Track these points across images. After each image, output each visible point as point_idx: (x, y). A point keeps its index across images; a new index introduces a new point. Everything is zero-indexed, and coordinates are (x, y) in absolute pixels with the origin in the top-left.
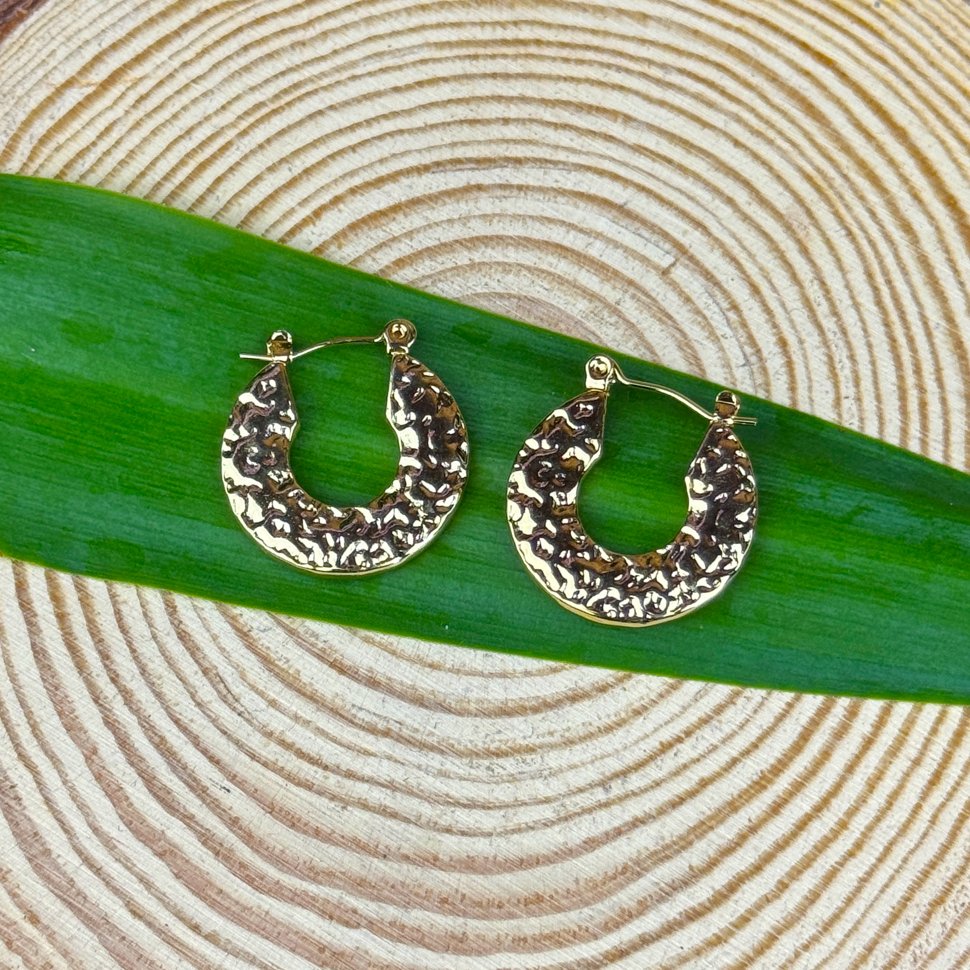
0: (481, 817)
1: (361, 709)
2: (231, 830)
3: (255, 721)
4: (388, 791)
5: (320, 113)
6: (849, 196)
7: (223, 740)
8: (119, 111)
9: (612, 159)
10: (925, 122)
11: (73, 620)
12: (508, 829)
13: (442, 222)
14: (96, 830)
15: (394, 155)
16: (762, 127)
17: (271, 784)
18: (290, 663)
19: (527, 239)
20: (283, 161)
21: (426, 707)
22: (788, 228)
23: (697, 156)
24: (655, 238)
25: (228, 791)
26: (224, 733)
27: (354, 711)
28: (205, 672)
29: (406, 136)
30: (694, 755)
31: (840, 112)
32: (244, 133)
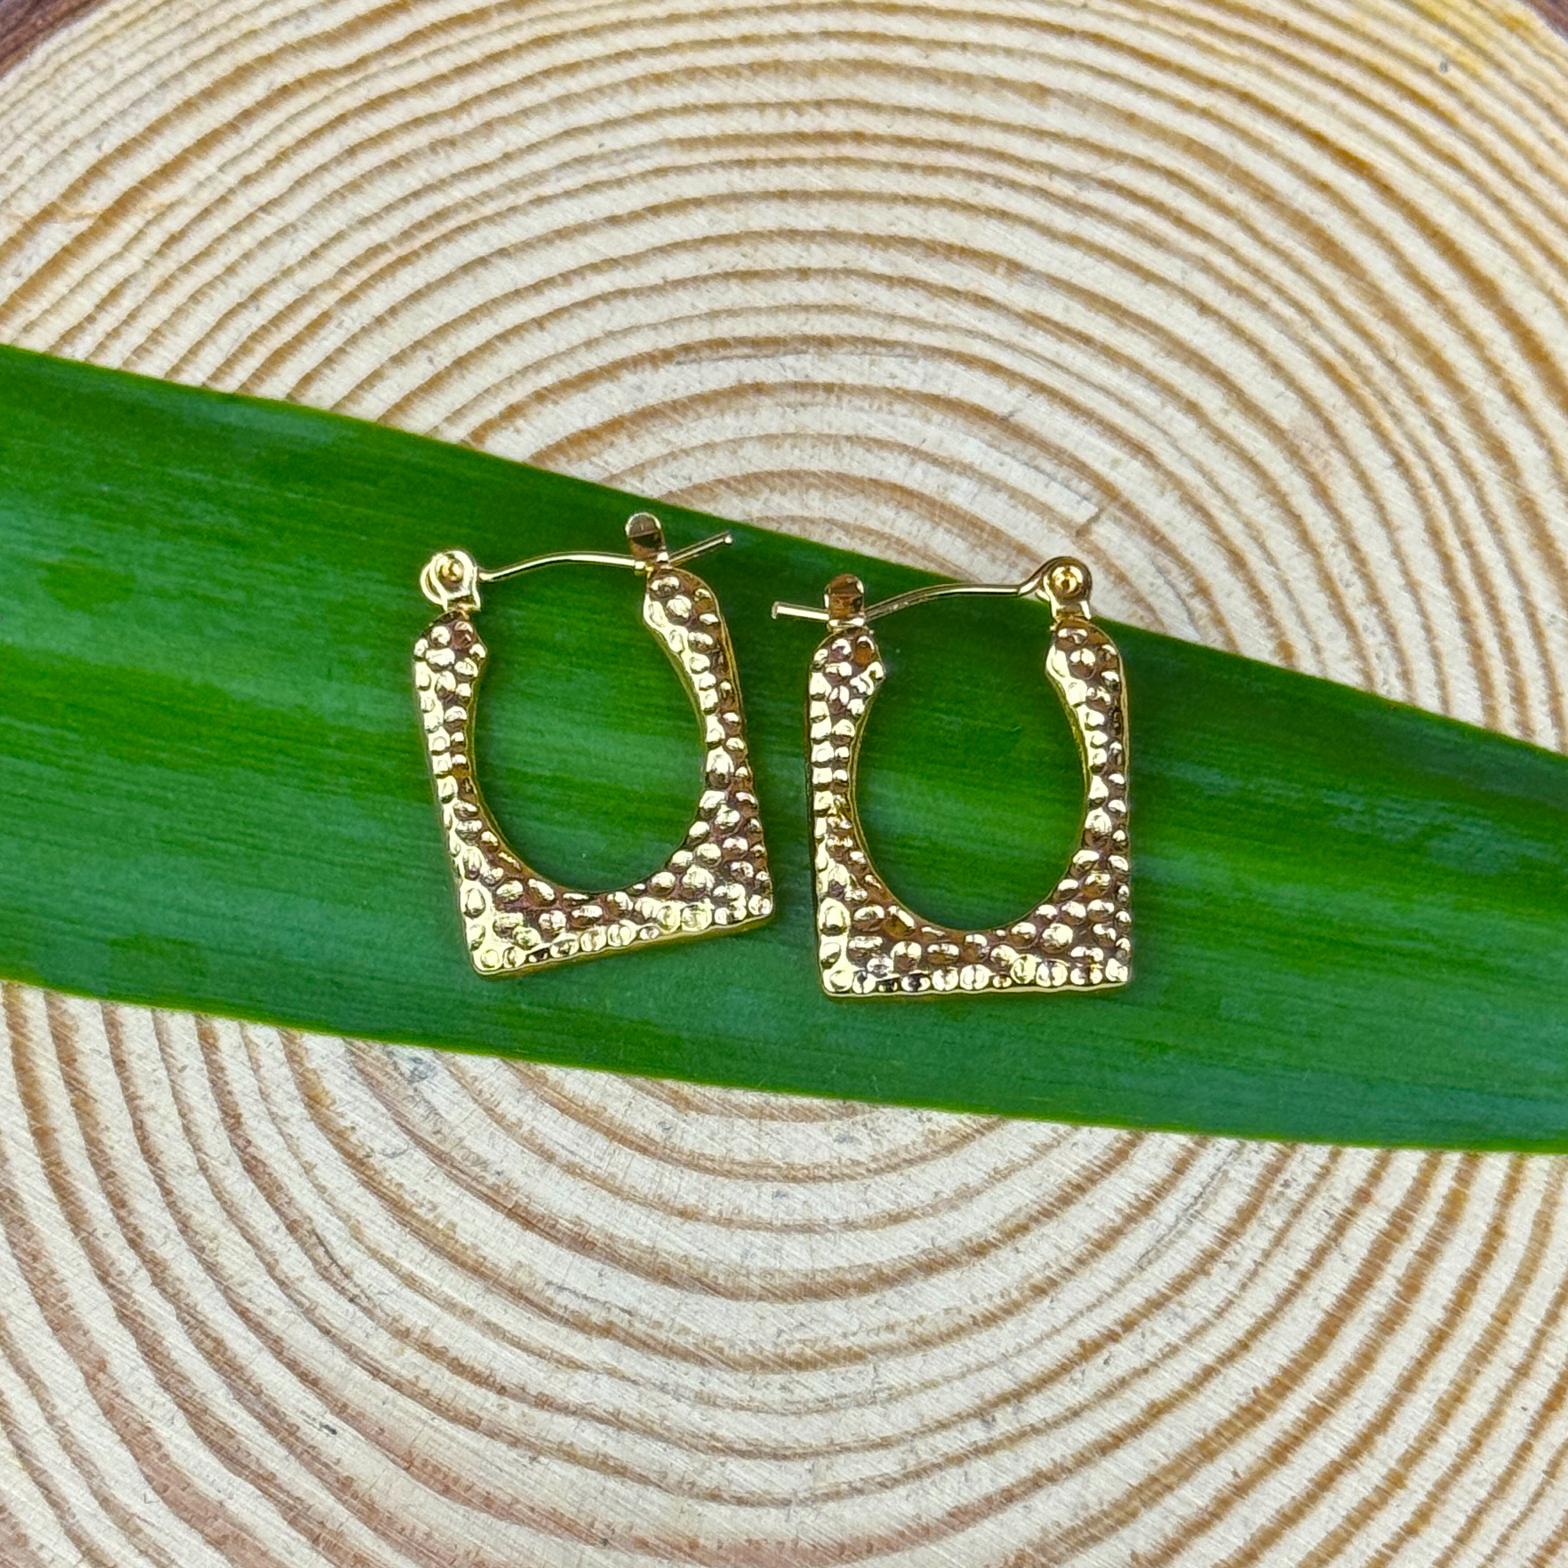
0: (771, 1472)
1: (561, 1288)
2: (339, 1499)
3: (378, 1312)
4: (610, 1430)
5: (482, 261)
6: (1398, 398)
7: (322, 1345)
8: (134, 261)
9: (988, 338)
10: (1527, 268)
11: (62, 1140)
12: (818, 1492)
13: (694, 449)
14: (105, 1502)
15: (610, 334)
16: (1245, 279)
17: (407, 1417)
18: (439, 1210)
19: (842, 477)
20: (418, 345)
21: (675, 1285)
22: (1294, 453)
23: (1134, 331)
24: (1063, 473)
25: (334, 1432)
26: (327, 1332)
27: (550, 1293)
28: (292, 1228)
29: (631, 300)
30: (1137, 1362)
31: (1381, 253)
32: (349, 299)
